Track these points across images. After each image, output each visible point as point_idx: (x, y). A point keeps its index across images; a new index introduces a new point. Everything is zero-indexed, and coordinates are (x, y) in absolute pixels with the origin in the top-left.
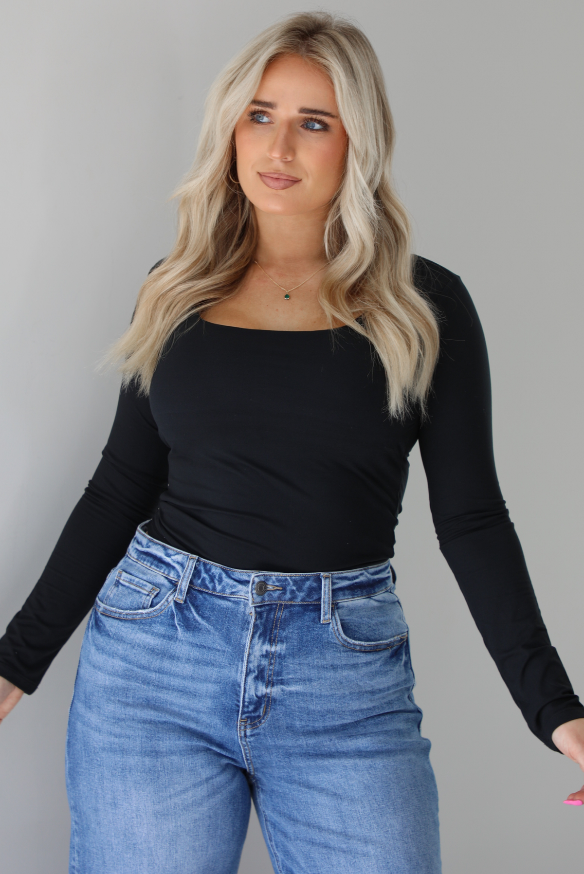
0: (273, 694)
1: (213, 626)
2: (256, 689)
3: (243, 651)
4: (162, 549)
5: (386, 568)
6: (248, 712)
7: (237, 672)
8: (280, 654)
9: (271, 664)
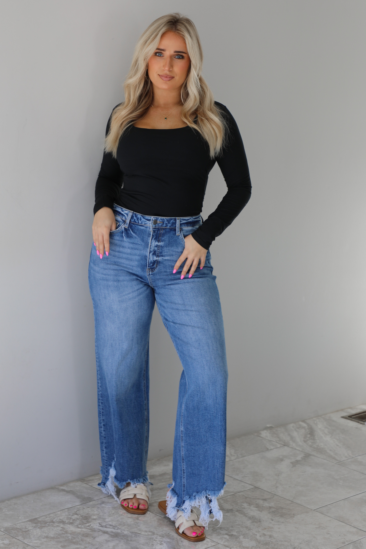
0: (159, 260)
1: (138, 236)
3: (148, 245)
4: (120, 209)
5: (199, 217)
6: (150, 266)
8: (162, 246)
9: (158, 249)
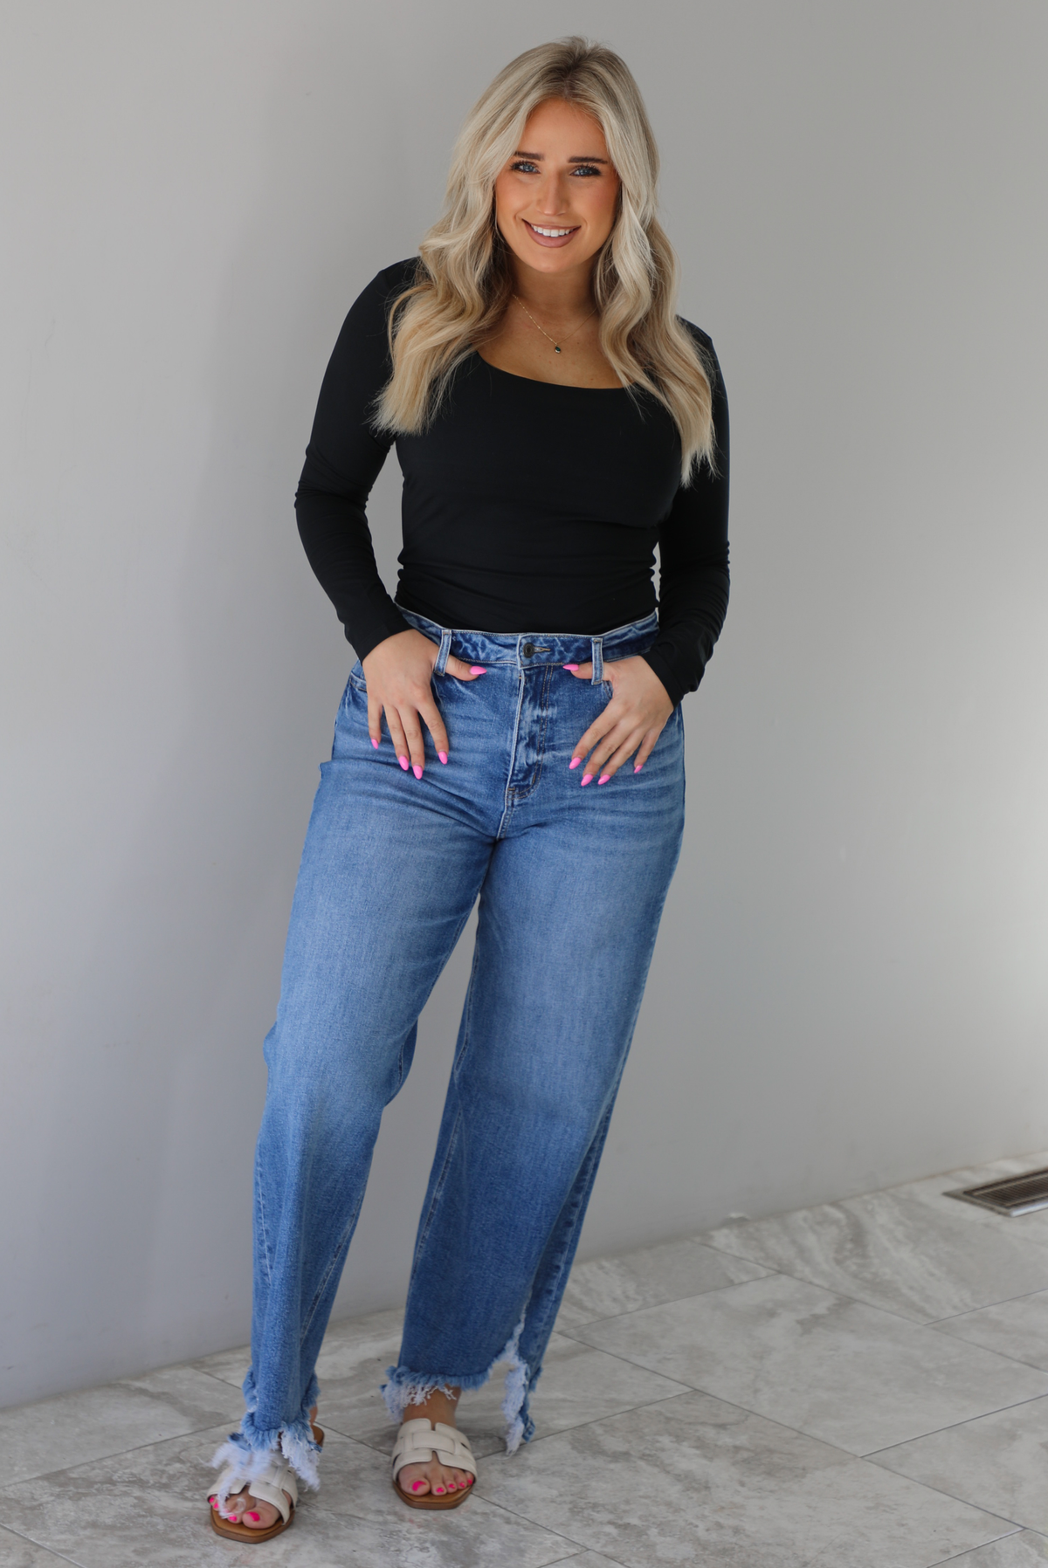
0: (545, 762)
1: (479, 695)
2: (527, 757)
3: (513, 718)
4: (415, 620)
6: (517, 781)
7: (506, 741)
8: (552, 719)
9: (542, 730)
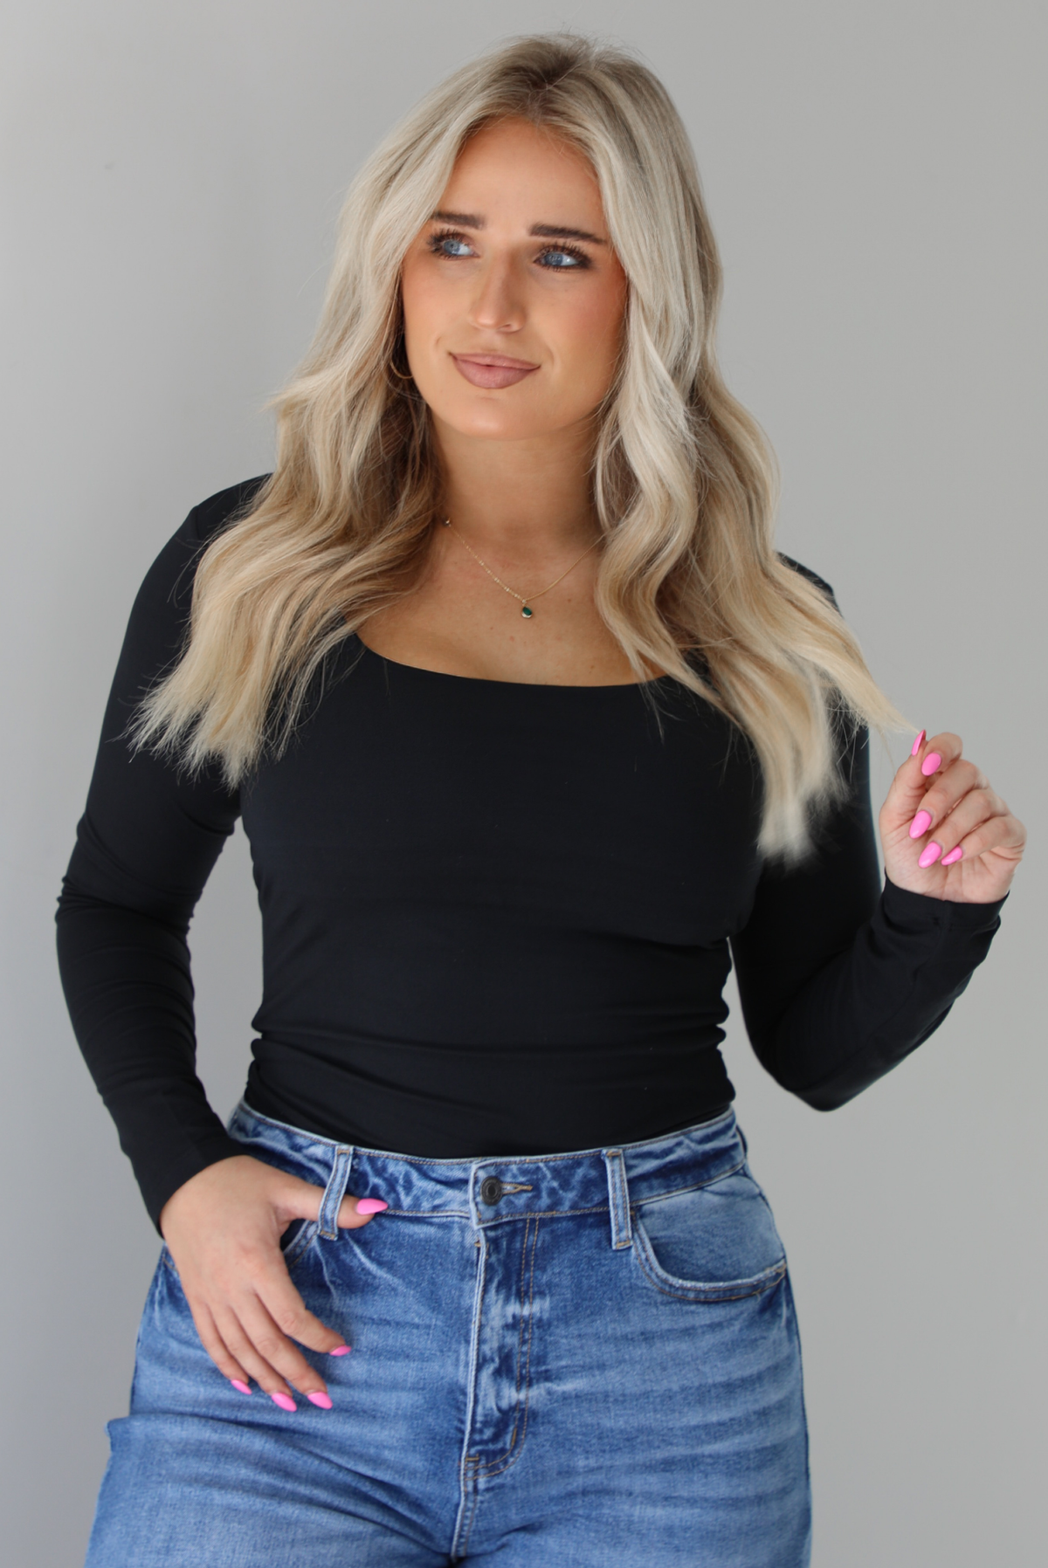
0: (532, 1403)
1: (403, 1277)
2: (498, 1396)
3: (468, 1322)
4: (282, 1136)
5: (729, 1127)
6: (482, 1442)
7: (457, 1365)
8: (540, 1320)
9: (524, 1342)
